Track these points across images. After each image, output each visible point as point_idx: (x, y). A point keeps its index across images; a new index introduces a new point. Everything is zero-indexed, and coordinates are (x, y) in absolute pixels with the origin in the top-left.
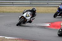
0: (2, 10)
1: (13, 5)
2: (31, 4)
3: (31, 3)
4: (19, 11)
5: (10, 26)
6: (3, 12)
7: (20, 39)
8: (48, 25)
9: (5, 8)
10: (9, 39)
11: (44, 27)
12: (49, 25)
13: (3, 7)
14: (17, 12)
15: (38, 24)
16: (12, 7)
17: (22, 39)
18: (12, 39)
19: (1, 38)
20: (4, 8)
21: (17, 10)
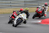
0: (3, 12)
3: (25, 5)
6: (4, 13)
9: (5, 10)
11: (37, 24)
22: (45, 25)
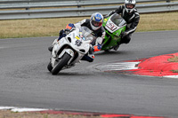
1: (29, 13)
2: (80, 9)
3: (79, 6)
4: (45, 31)
5: (22, 74)
6: (2, 36)
7: (55, 113)
8: (132, 66)
10: (25, 112)
11: (122, 74)
12: (136, 66)
15: (103, 67)
17: (62, 112)
20: (3, 24)
21: (40, 30)
22: (152, 79)
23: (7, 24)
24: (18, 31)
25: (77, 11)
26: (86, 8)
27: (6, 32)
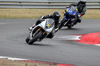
0: (4, 14)
4: (30, 15)
5: (15, 39)
6: (5, 17)
7: (32, 61)
10: (15, 60)
11: (71, 42)
13: (5, 9)
14: (27, 18)
15: (60, 37)
16: (20, 10)
17: (36, 61)
18: (19, 61)
19: (1, 58)
20: (6, 11)
21: (27, 15)
22: (88, 46)
23: (9, 11)
24: (14, 15)
25: (48, 5)
26: (53, 4)
27: (8, 15)
